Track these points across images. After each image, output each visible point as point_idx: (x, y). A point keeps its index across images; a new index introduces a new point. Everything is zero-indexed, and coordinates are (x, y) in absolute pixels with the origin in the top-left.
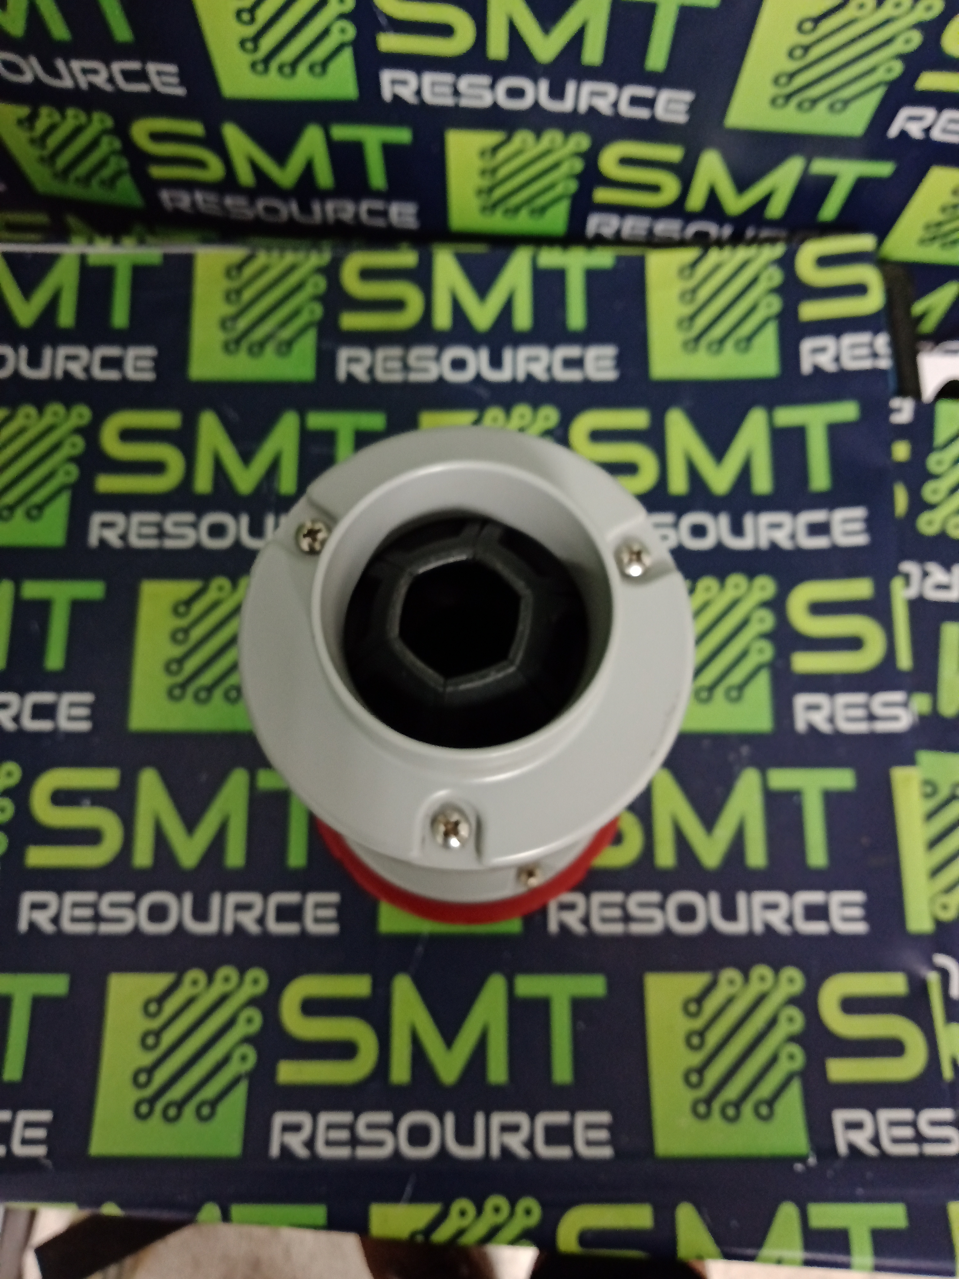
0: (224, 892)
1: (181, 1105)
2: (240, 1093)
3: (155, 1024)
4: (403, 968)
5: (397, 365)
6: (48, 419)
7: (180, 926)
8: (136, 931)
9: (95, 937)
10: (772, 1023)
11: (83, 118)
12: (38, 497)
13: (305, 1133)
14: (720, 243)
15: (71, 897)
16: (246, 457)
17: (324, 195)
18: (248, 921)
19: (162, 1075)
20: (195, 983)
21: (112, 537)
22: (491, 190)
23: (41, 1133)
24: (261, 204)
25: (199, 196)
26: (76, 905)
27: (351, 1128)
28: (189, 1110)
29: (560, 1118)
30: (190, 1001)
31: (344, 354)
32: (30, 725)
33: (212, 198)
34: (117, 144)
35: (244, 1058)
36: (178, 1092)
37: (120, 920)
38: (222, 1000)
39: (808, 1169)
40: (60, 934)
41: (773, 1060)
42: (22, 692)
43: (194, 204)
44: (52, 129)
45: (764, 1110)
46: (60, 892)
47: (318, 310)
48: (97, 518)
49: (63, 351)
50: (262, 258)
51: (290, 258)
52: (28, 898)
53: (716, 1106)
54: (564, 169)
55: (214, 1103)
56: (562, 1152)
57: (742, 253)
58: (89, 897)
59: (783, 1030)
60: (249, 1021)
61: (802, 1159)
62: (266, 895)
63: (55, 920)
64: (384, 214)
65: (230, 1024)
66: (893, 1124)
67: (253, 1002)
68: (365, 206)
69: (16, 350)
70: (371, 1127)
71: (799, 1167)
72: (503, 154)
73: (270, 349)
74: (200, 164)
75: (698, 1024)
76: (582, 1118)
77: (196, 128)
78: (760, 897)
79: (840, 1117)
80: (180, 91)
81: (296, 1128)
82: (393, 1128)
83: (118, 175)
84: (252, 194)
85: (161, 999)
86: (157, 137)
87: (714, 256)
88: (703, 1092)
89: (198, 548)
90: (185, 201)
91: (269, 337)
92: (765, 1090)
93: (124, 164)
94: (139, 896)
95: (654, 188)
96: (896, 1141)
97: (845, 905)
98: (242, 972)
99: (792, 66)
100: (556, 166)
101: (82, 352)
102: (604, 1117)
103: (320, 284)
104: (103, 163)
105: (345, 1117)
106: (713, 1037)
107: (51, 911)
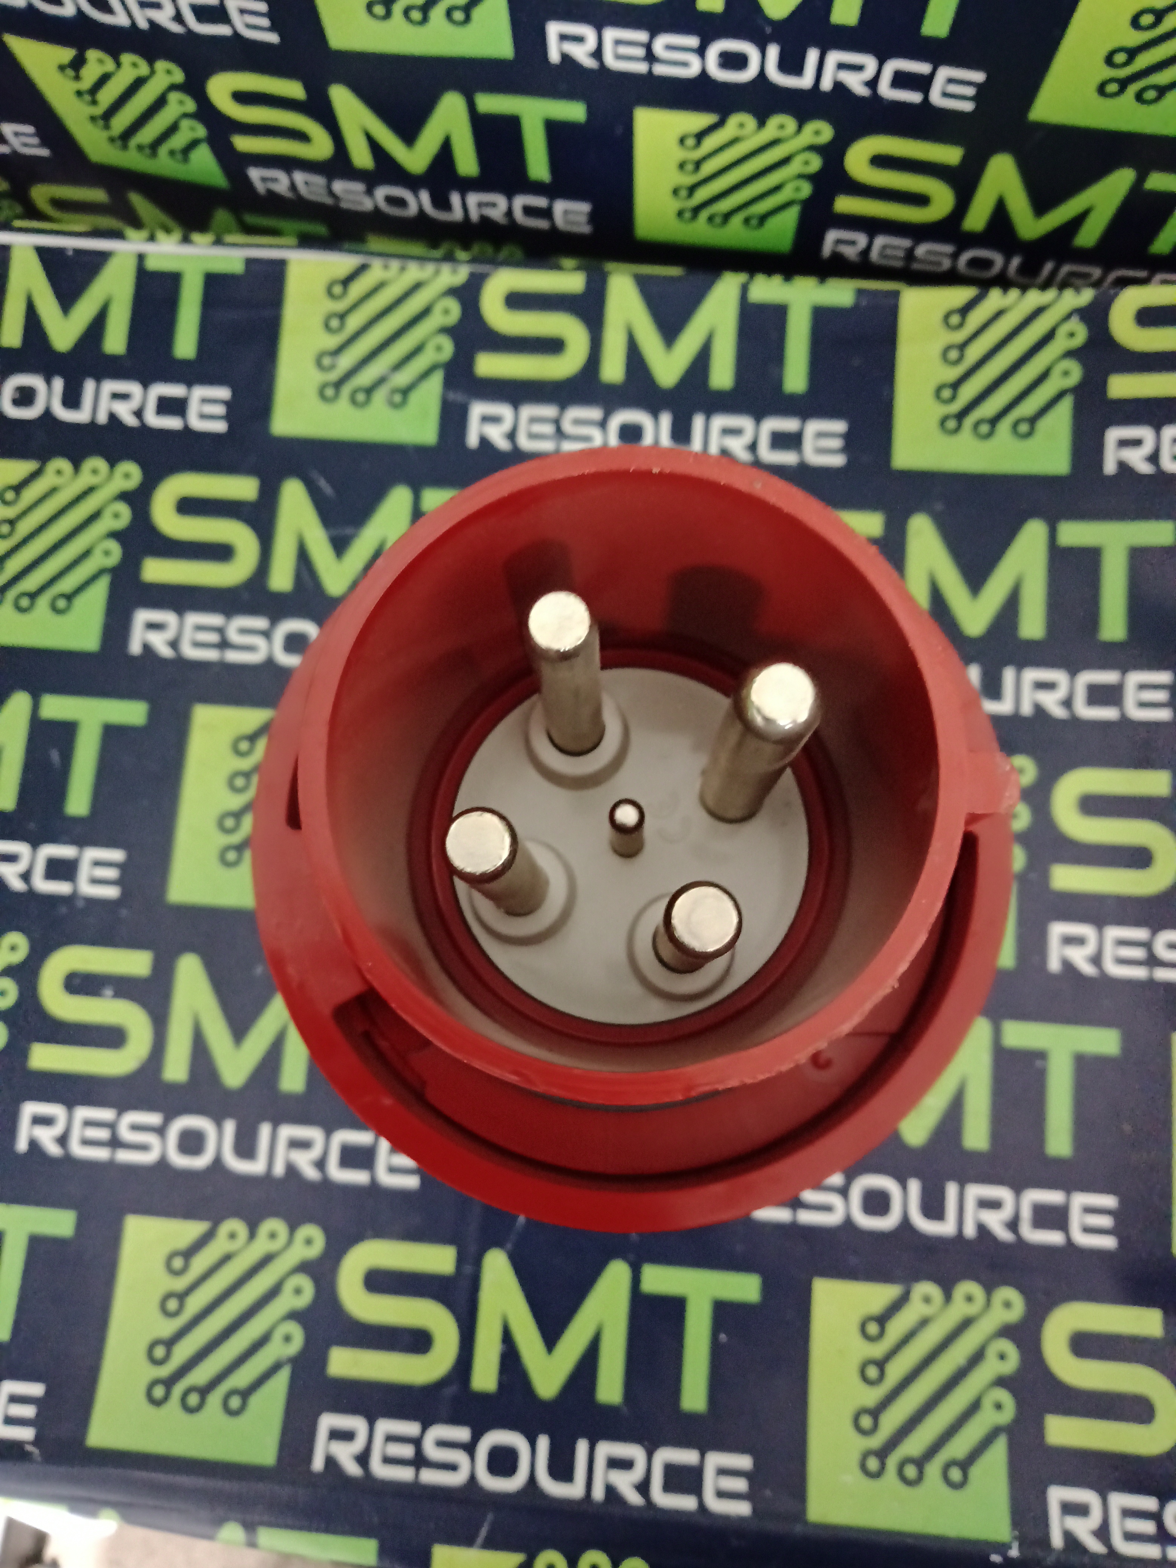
0: (276, 1123)
1: (204, 1391)
2: (281, 1382)
3: (180, 1284)
4: (498, 1243)
5: (548, 429)
6: (86, 478)
7: (218, 1162)
8: (163, 1164)
9: (110, 1166)
10: (977, 1358)
11: (143, 69)
12: (67, 584)
13: (358, 1445)
14: (1004, 282)
15: (83, 1113)
16: (340, 545)
17: (466, 185)
18: (304, 1162)
19: (183, 1351)
20: (232, 1236)
21: (159, 642)
22: (692, 189)
23: (28, 1411)
24: (381, 192)
25: (299, 177)
26: (88, 1123)
27: (417, 1442)
28: (215, 1399)
29: (688, 1457)
30: (226, 1259)
31: (478, 409)
32: (43, 886)
33: (319, 181)
34: (190, 106)
35: (287, 1339)
36: (201, 1375)
37: (143, 1148)
38: (266, 1260)
39: (1008, 1560)
40: (68, 1160)
41: (974, 1407)
42: (35, 843)
43: (293, 187)
44: (104, 79)
45: (955, 1474)
46: (70, 1104)
47: (447, 348)
48: (142, 616)
49: (110, 386)
50: (377, 272)
51: (414, 272)
52: (30, 1109)
53: (892, 1461)
54: (795, 167)
55: (246, 1394)
56: (686, 1503)
57: (1034, 298)
58: (106, 1114)
59: (990, 1369)
60: (298, 1291)
61: (1002, 1548)
62: (329, 1132)
63: (63, 1140)
64: (547, 213)
65: (274, 1292)
66: (1128, 1513)
67: (304, 1267)
68: (520, 201)
69: (48, 381)
70: (442, 1444)
71: (996, 1558)
72: (711, 142)
73: (380, 396)
74: (301, 136)
75: (878, 1350)
76: (715, 1460)
77: (294, 89)
78: (975, 1191)
79: (1057, 1495)
80: (273, 38)
81: (347, 1436)
82: (470, 1448)
83: (193, 144)
84: (371, 179)
85: (189, 1253)
86: (242, 98)
87: (995, 299)
88: (876, 1441)
89: (270, 663)
90: (280, 182)
91: (381, 381)
92: (959, 1447)
93: (201, 131)
94: (169, 1118)
95: (921, 200)
96: (1130, 1537)
97: (1089, 1210)
98: (293, 1228)
99: (1136, 38)
100: (785, 161)
101: (134, 388)
102: (744, 1462)
103: (453, 311)
104: (173, 129)
105: (411, 1428)
106: (896, 1370)
107: (58, 1129)
